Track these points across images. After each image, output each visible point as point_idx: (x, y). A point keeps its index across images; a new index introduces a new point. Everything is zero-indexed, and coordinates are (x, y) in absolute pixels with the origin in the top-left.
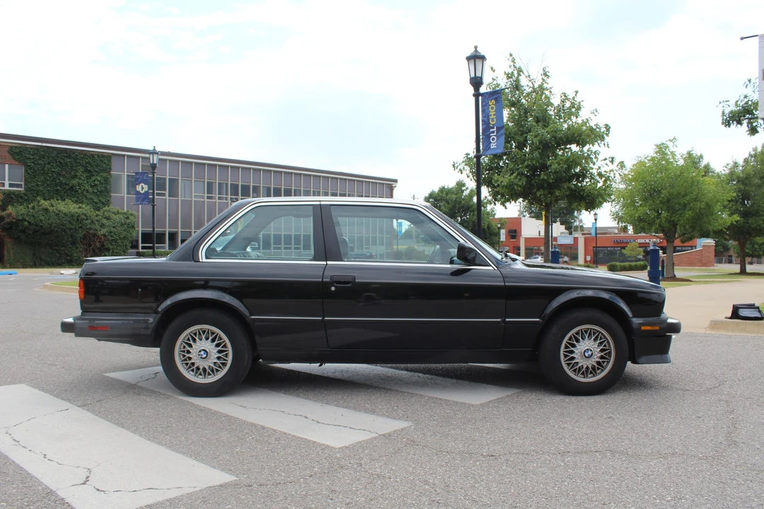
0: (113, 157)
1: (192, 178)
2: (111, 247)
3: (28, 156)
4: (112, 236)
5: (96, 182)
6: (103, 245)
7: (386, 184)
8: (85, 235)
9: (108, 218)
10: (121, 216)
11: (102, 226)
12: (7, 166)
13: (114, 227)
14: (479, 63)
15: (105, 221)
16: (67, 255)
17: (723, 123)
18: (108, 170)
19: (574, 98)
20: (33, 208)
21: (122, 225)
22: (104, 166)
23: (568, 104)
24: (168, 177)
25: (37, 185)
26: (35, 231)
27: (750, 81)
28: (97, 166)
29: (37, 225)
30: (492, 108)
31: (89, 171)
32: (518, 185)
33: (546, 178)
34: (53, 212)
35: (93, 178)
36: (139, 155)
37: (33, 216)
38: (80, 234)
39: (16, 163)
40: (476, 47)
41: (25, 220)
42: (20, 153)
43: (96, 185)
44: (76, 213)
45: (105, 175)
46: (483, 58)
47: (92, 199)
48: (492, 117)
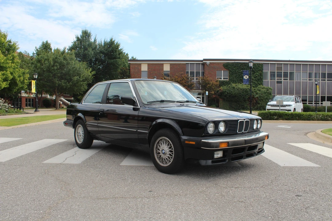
0: (264, 65)
1: (301, 71)
2: (260, 103)
3: (229, 67)
4: (260, 98)
5: (257, 75)
6: (257, 102)
8: (249, 97)
9: (260, 90)
10: (265, 89)
11: (257, 94)
12: (222, 71)
13: (262, 94)
15: (258, 91)
16: (242, 106)
18: (262, 70)
20: (229, 87)
21: (265, 93)
22: (260, 68)
24: (289, 72)
25: (233, 78)
26: (230, 96)
28: (257, 68)
29: (230, 94)
31: (254, 71)
34: (236, 88)
35: (255, 74)
36: (275, 62)
37: (229, 90)
38: (247, 97)
39: (226, 70)
41: (226, 92)
42: (227, 66)
43: (256, 77)
44: (245, 88)
45: (260, 72)
47: (255, 83)
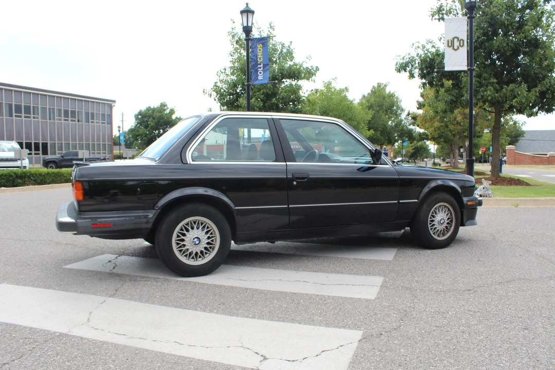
7: (107, 104)
14: (250, 15)
17: (396, 70)
19: (289, 46)
23: (285, 51)
27: (413, 44)
30: (260, 50)
32: (257, 107)
33: (276, 102)
40: (247, 4)
46: (253, 12)
48: (260, 56)
